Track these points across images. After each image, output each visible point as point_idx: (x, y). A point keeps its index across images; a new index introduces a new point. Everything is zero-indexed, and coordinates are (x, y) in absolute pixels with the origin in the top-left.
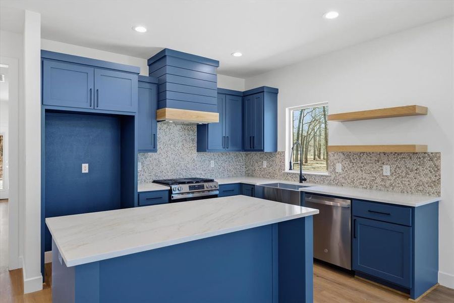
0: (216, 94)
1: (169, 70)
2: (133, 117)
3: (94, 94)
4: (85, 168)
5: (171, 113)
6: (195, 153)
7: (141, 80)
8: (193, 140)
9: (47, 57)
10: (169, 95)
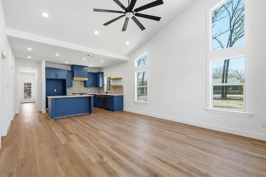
0: (87, 74)
1: (74, 69)
2: (66, 80)
3: (57, 75)
4: (55, 90)
5: (75, 78)
6: (84, 88)
7: (68, 71)
8: (83, 84)
9: (47, 68)
10: (74, 74)
